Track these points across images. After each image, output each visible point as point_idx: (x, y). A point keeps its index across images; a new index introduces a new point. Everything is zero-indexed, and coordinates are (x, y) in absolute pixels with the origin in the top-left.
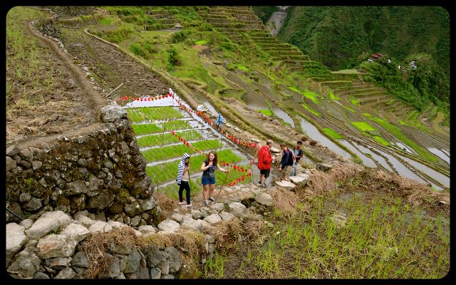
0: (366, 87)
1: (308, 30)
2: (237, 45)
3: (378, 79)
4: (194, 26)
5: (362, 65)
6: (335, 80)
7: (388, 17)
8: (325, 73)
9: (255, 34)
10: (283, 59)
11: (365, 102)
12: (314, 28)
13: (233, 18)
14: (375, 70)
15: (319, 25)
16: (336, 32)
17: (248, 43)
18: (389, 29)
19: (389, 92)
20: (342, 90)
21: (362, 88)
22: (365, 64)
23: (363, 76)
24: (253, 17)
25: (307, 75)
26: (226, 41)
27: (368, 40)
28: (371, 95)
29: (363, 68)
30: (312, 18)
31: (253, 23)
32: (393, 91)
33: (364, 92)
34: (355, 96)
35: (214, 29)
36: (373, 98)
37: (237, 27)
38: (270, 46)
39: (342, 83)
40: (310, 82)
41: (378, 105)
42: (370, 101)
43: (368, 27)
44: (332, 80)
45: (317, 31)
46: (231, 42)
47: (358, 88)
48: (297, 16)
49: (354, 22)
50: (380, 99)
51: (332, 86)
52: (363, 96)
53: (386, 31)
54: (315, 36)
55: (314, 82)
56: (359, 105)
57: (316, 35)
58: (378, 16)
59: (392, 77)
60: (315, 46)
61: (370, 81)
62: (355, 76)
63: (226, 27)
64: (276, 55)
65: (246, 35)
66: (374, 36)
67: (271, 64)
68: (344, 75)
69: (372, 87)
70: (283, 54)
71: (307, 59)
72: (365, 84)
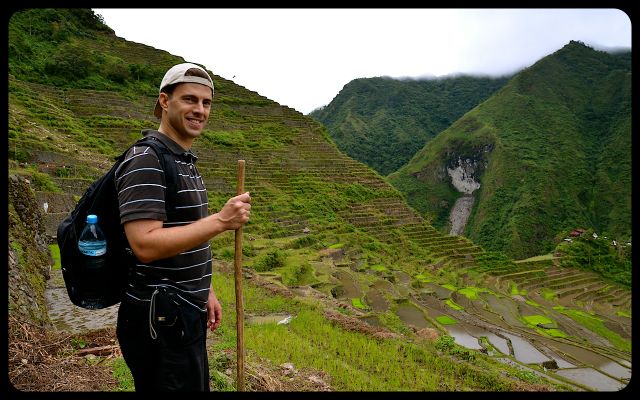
0: (566, 275)
1: (503, 214)
2: (384, 245)
3: (583, 262)
4: (331, 228)
5: (558, 247)
6: (521, 271)
7: (609, 182)
8: (506, 264)
9: (410, 228)
10: (448, 254)
11: (566, 294)
12: (510, 211)
13: (381, 214)
14: (577, 251)
15: (516, 207)
16: (540, 211)
17: (399, 241)
18: (614, 195)
19: (602, 276)
20: (532, 283)
21: (560, 276)
22: (562, 246)
23: (561, 261)
24: (407, 210)
25: (482, 269)
26: (371, 241)
27: (587, 214)
28: (576, 284)
29: (559, 251)
30: (506, 199)
31: (406, 217)
32: (608, 274)
33: (564, 281)
34: (551, 288)
35: (356, 230)
36: (579, 287)
37: (386, 223)
38: (430, 240)
39: (530, 274)
40: (485, 277)
41: (585, 295)
42: (573, 292)
43: (583, 197)
44: (517, 271)
45: (515, 213)
46: (377, 243)
47: (556, 277)
48: (486, 199)
49: (564, 195)
50: (589, 288)
51: (517, 279)
52: (563, 287)
53: (610, 199)
54: (513, 221)
55: (491, 278)
56: (557, 298)
57: (513, 219)
58: (594, 182)
59: (603, 257)
60: (516, 234)
61: (570, 266)
62: (549, 263)
63: (373, 225)
64: (438, 250)
65: (398, 231)
66: (595, 209)
67: (430, 261)
68: (532, 263)
69: (577, 273)
70: (448, 248)
71: (481, 250)
72: (564, 271)
